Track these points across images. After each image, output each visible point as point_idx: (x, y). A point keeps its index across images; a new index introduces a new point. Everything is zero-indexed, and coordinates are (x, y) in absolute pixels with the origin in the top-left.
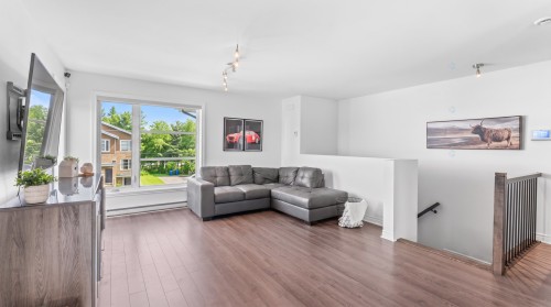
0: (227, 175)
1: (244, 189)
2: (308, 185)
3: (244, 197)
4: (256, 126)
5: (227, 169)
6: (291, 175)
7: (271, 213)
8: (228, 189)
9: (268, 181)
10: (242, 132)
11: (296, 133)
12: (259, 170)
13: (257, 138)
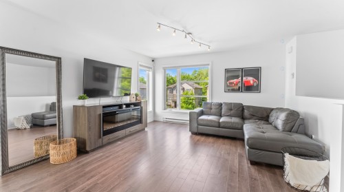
0: (220, 109)
3: (219, 125)
4: (255, 73)
5: (221, 105)
9: (255, 118)
10: (240, 78)
11: (293, 75)
12: (249, 107)
13: (254, 82)
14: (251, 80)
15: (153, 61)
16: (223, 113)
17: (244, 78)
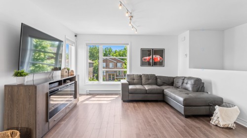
0: (140, 79)
1: (147, 87)
2: (190, 89)
3: (146, 92)
4: (161, 52)
5: (141, 76)
6: (180, 81)
7: (162, 104)
8: (138, 87)
9: (165, 84)
10: (151, 56)
11: (186, 55)
12: (160, 77)
13: (160, 59)
14: (158, 58)
15: (76, 36)
16: (143, 82)
17: (154, 56)
